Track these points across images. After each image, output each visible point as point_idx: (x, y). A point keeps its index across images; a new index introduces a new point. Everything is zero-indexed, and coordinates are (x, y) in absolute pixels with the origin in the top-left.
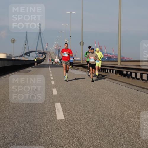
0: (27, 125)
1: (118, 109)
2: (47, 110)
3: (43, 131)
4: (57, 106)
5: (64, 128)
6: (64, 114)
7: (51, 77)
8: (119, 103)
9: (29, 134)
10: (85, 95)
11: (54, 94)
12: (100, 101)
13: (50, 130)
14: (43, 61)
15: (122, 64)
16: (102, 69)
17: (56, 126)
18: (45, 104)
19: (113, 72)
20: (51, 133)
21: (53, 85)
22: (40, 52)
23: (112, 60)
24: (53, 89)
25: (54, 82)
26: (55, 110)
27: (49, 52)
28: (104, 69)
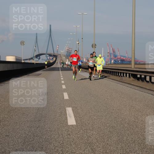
0: (37, 131)
1: (131, 114)
2: (58, 115)
3: (54, 137)
4: (68, 110)
5: (76, 134)
6: (76, 120)
7: (62, 80)
8: (133, 107)
9: (39, 140)
10: (97, 99)
11: (65, 98)
12: (113, 106)
13: (61, 136)
14: (54, 64)
15: (135, 67)
16: (115, 72)
17: (67, 132)
18: (56, 108)
19: (126, 76)
20: (62, 138)
21: (64, 89)
22: (51, 55)
23: (126, 63)
24: (64, 93)
25: (65, 86)
26: (66, 115)
27: (60, 55)
28: (117, 73)
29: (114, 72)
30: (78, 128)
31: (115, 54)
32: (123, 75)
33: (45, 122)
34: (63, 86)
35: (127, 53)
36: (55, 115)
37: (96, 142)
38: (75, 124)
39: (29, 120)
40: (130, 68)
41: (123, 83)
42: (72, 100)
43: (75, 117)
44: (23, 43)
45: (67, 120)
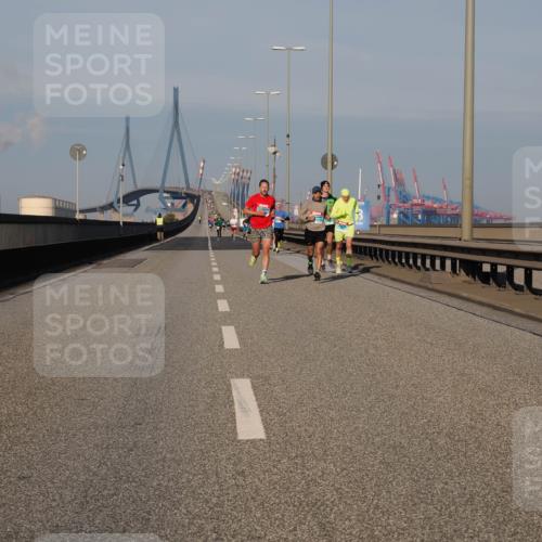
0: (129, 459)
1: (461, 402)
2: (203, 405)
3: (189, 481)
4: (237, 389)
5: (264, 472)
6: (264, 422)
7: (218, 282)
8: (466, 378)
9: (136, 492)
10: (341, 348)
11: (226, 346)
12: (396, 373)
13: (214, 479)
15: (475, 236)
16: (404, 255)
17: (235, 464)
18: (195, 381)
19: (443, 267)
20: (217, 487)
21: (224, 313)
22: (177, 193)
23: (441, 221)
24: (223, 327)
25: (229, 303)
26: (230, 406)
27: (210, 193)
28: (411, 256)
29: (400, 253)
30: (274, 451)
31: (402, 189)
32: (433, 264)
33: (156, 428)
34: (219, 302)
35: (445, 188)
36: (191, 406)
38: (263, 436)
39: (100, 422)
40: (455, 238)
42: (253, 352)
43: (261, 411)
44: (80, 152)
45: (234, 421)
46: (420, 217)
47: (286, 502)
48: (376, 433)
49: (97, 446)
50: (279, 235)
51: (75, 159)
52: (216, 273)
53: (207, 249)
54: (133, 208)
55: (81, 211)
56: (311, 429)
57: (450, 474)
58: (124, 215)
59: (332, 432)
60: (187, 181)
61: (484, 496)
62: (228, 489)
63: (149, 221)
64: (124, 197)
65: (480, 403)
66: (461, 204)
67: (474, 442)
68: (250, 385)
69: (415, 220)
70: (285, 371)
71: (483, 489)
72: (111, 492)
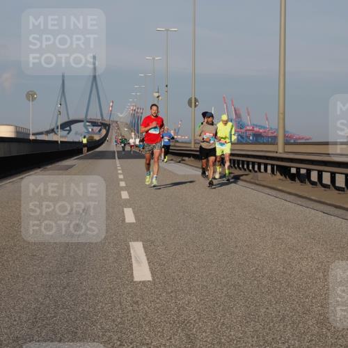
0: (64, 294)
1: (277, 257)
2: (111, 260)
3: (102, 308)
4: (133, 249)
5: (151, 302)
6: (151, 269)
7: (121, 180)
8: (280, 241)
9: (68, 315)
10: (200, 223)
11: (127, 221)
12: (236, 238)
13: (119, 306)
14: (103, 143)
15: (286, 150)
16: (241, 162)
17: (132, 297)
18: (106, 244)
19: (266, 170)
20: (120, 312)
21: (125, 199)
22: (95, 123)
23: (265, 141)
24: (125, 209)
25: (128, 193)
26: (129, 260)
27: (117, 122)
28: (245, 163)
29: (238, 161)
30: (157, 288)
31: (241, 121)
32: (259, 168)
33: (81, 274)
34: (122, 192)
35: (267, 119)
36: (104, 260)
37: (198, 321)
38: (150, 279)
39: (45, 270)
40: (274, 152)
41: (257, 187)
42: (144, 224)
43: (149, 263)
44: (33, 96)
45: (132, 269)
46: (251, 138)
47: (165, 321)
48: (222, 277)
49: (43, 285)
50: (167, 150)
51: (29, 100)
52: (120, 174)
53: (115, 158)
54: (67, 132)
55: (33, 134)
56: (181, 275)
57: (270, 302)
58: (61, 137)
59: (194, 276)
60: (102, 115)
61: (292, 317)
62: (128, 312)
63: (77, 140)
64: (61, 125)
65: (289, 257)
66: (277, 130)
67: (285, 282)
68: (142, 246)
69: (248, 140)
70: (165, 237)
71: (291, 312)
72: (52, 315)
